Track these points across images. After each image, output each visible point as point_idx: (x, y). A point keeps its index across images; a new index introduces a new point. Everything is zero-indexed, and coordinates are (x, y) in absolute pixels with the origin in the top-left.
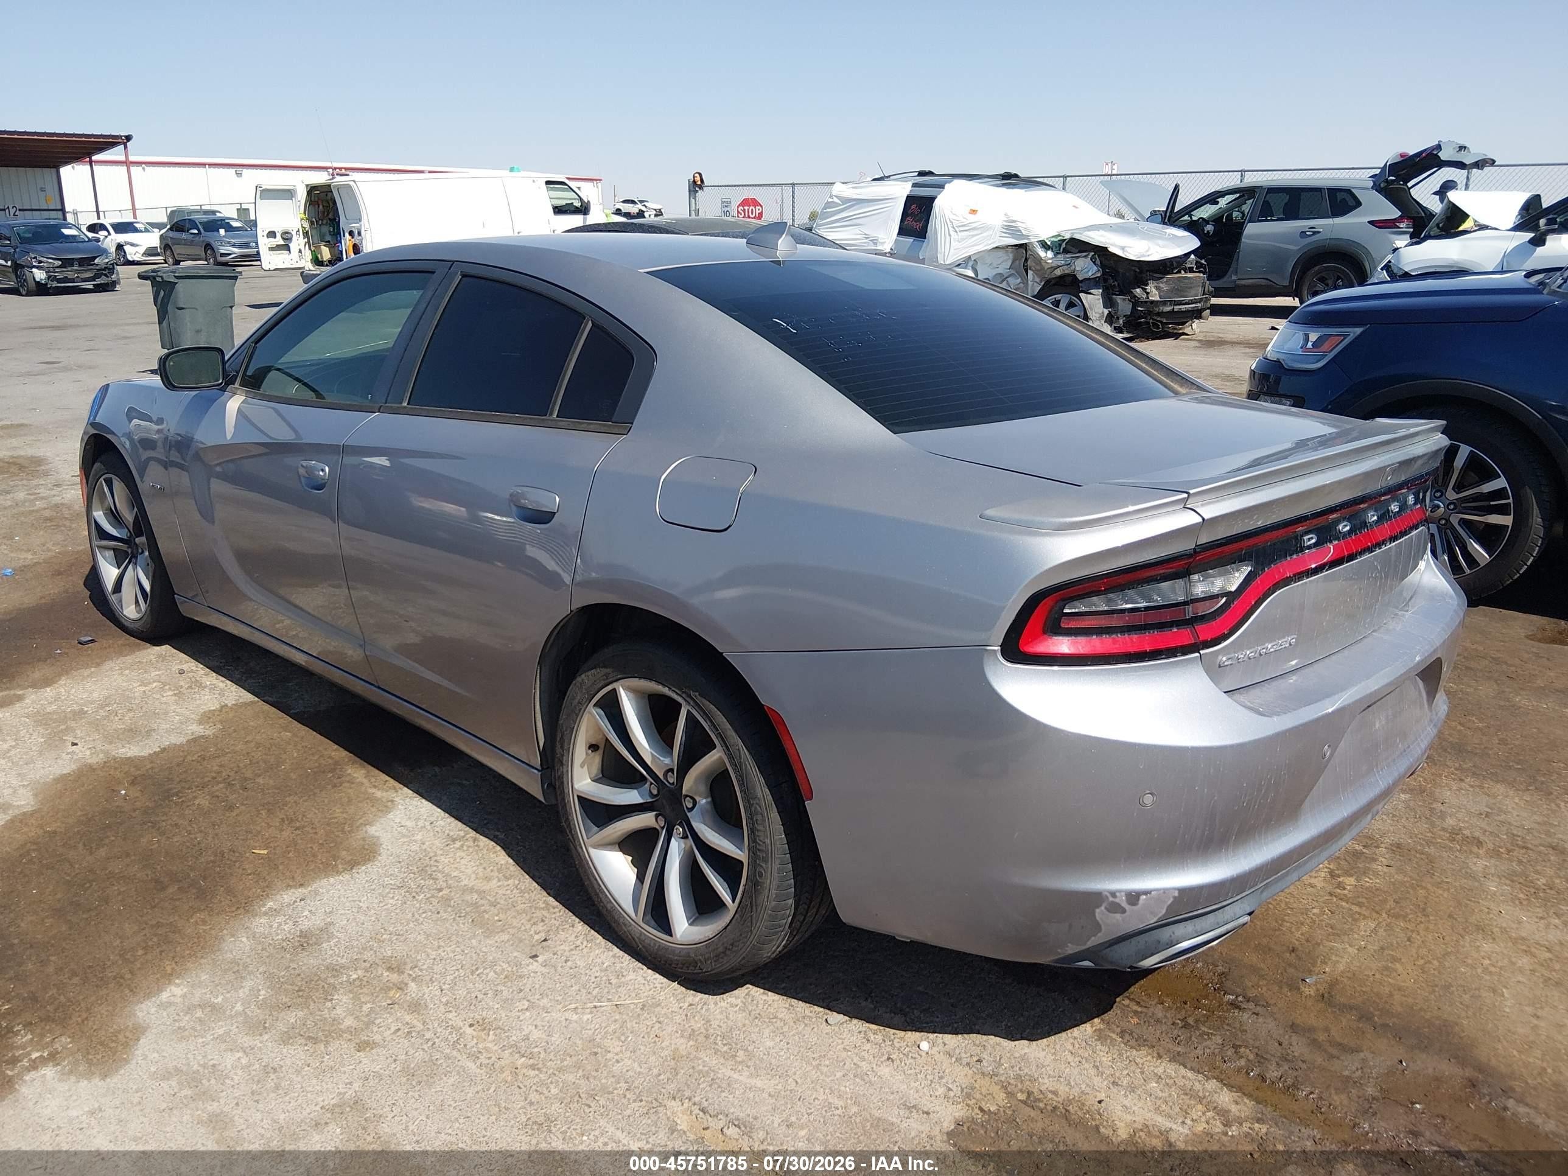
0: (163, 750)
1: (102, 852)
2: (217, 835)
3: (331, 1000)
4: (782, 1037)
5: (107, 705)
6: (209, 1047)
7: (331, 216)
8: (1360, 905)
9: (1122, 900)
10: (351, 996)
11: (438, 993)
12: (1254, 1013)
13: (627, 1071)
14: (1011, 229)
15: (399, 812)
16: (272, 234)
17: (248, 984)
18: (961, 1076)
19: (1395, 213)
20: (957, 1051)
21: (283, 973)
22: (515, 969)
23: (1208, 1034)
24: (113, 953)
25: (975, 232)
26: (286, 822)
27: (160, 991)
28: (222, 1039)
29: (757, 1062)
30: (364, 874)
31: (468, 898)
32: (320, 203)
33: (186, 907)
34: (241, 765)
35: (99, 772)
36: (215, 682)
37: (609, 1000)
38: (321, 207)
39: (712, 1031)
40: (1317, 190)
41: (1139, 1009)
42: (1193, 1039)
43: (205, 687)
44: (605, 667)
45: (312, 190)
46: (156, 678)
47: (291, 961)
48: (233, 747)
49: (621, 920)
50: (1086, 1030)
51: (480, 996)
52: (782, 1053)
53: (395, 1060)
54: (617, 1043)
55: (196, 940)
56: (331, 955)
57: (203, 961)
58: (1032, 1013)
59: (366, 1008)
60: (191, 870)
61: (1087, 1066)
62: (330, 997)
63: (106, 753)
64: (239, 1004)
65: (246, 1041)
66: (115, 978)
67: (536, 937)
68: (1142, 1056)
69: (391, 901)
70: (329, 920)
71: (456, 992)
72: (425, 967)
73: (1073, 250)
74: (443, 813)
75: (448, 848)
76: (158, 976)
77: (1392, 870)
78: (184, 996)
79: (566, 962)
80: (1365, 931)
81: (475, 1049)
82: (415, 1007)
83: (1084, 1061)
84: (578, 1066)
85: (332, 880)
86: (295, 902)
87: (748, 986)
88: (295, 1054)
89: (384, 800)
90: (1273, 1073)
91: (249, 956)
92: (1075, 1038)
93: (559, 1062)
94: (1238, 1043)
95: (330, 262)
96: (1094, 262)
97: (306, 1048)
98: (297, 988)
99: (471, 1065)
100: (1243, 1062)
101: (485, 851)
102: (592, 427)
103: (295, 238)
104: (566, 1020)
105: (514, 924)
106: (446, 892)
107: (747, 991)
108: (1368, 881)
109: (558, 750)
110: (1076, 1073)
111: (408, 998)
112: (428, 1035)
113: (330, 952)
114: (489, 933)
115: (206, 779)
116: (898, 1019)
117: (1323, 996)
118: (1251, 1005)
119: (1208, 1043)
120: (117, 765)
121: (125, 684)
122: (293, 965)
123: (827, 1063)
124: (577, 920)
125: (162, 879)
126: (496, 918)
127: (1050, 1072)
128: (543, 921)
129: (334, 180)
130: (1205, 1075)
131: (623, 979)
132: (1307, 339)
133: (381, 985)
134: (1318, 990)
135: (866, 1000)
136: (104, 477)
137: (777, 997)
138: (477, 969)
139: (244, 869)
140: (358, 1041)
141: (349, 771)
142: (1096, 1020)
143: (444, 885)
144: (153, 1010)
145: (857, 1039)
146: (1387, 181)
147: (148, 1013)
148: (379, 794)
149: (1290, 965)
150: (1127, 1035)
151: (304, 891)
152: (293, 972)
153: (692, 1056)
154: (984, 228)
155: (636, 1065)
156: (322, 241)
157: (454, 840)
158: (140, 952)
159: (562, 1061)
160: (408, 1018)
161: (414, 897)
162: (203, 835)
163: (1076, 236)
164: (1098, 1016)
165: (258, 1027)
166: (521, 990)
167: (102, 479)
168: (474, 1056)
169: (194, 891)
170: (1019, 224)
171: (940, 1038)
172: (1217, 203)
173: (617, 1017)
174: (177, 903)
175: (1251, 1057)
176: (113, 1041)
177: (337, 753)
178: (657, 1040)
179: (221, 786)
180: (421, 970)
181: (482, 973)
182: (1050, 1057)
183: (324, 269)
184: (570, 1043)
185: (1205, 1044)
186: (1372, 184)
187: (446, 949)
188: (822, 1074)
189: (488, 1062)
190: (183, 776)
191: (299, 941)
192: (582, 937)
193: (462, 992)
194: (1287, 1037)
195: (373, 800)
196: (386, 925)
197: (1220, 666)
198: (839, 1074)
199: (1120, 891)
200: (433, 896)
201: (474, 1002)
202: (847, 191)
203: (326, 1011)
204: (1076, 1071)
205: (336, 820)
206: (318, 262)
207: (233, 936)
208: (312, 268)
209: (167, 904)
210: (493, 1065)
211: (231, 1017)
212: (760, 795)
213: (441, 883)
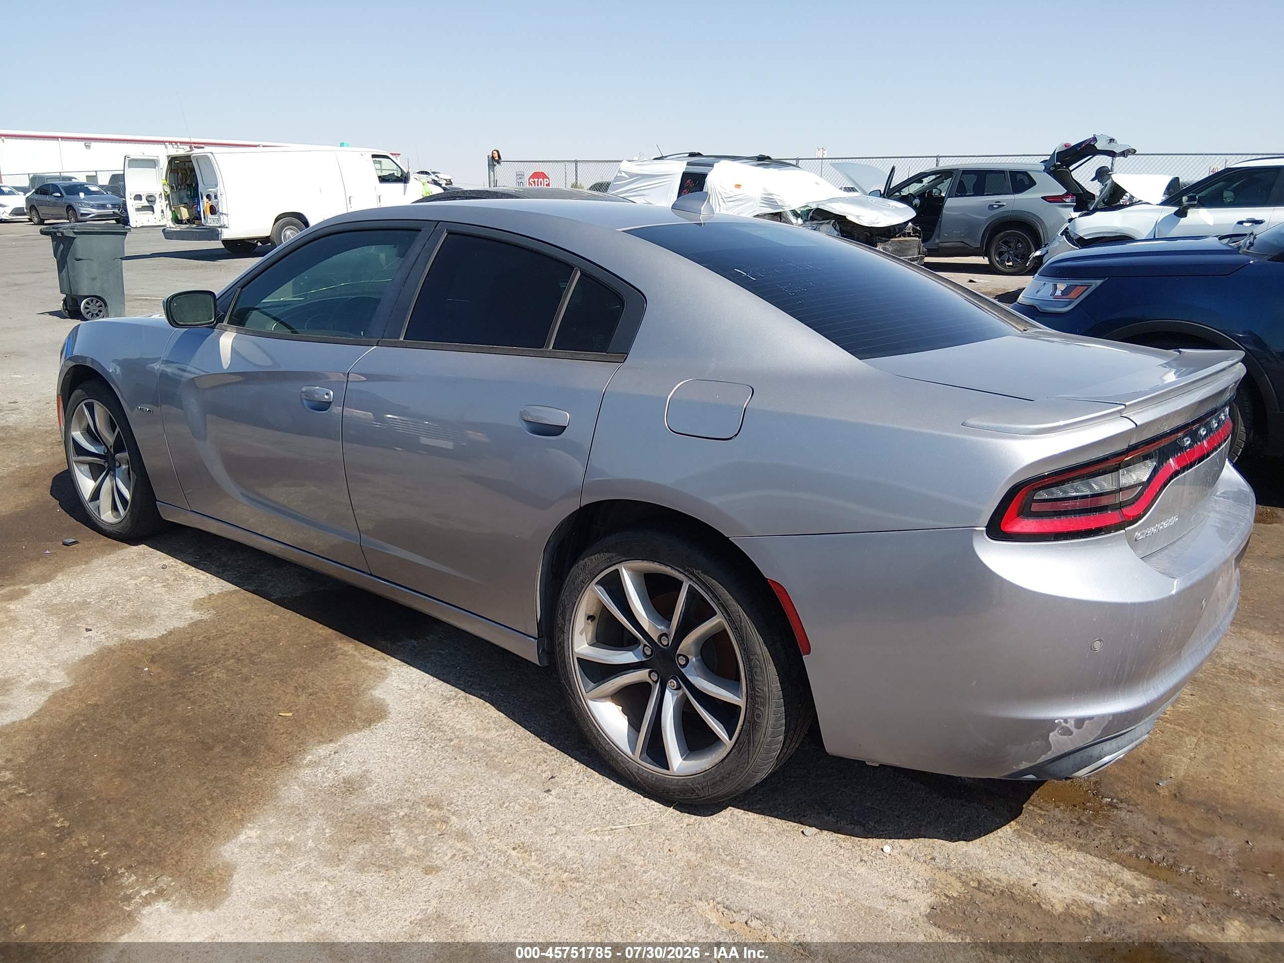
0: (170, 633)
1: (145, 720)
2: (242, 702)
3: (389, 834)
4: (771, 848)
5: (107, 596)
6: (297, 878)
7: (188, 182)
8: (1181, 725)
9: (1071, 724)
10: (405, 829)
11: (477, 823)
12: (1129, 811)
13: (656, 879)
14: (769, 200)
15: (394, 678)
16: (138, 197)
17: (313, 824)
18: (923, 871)
19: (1062, 191)
20: (913, 852)
21: (340, 814)
22: (535, 801)
23: (1100, 829)
24: (184, 804)
25: (740, 203)
26: (300, 689)
27: (236, 834)
28: (304, 871)
29: (758, 867)
30: (381, 730)
31: (476, 745)
32: (179, 170)
33: (236, 763)
34: (244, 643)
35: (118, 653)
36: (196, 574)
37: (621, 824)
38: (180, 174)
39: (713, 844)
40: (1002, 172)
41: (1043, 813)
42: (1090, 833)
43: (190, 579)
44: (608, 551)
45: (172, 160)
46: (143, 572)
47: (343, 803)
48: (231, 629)
49: (620, 759)
50: (1007, 830)
51: (514, 825)
52: (775, 860)
53: (460, 880)
54: (639, 858)
55: (254, 790)
56: (376, 797)
57: (266, 807)
58: (962, 819)
59: (421, 838)
60: (231, 732)
61: (1015, 858)
62: (387, 832)
63: (120, 636)
64: (310, 841)
65: (327, 871)
66: (193, 825)
67: (544, 775)
68: (1055, 848)
69: (412, 751)
70: (364, 768)
71: (493, 822)
72: (459, 803)
73: (818, 217)
74: (432, 678)
75: (445, 706)
76: (231, 821)
77: (1196, 698)
78: (259, 837)
79: (576, 794)
80: (1191, 745)
81: (523, 868)
82: (462, 836)
83: (1013, 855)
84: (613, 877)
85: (356, 735)
86: (330, 755)
87: (730, 808)
88: (371, 881)
89: (378, 668)
90: (1157, 856)
91: (306, 801)
92: (1001, 838)
93: (597, 875)
94: (1125, 834)
95: (188, 220)
96: (835, 228)
97: (381, 874)
98: (356, 826)
99: (524, 880)
100: (1131, 849)
101: (477, 707)
102: (590, 357)
103: (158, 200)
104: (592, 841)
105: (522, 766)
106: (455, 741)
107: (730, 812)
108: (1181, 707)
109: (560, 621)
110: (1009, 864)
111: (454, 829)
112: (481, 858)
113: (375, 794)
114: (504, 773)
115: (217, 656)
116: (858, 829)
117: (1175, 796)
118: (1124, 805)
119: (1102, 835)
120: (133, 646)
121: (116, 578)
122: (346, 807)
123: (814, 865)
124: (573, 760)
125: (206, 741)
126: (505, 761)
127: (989, 864)
128: (545, 762)
129: (193, 152)
130: (1107, 860)
131: (627, 806)
132: (1055, 288)
133: (428, 820)
134: (1170, 791)
135: (828, 815)
136: (84, 402)
137: (756, 816)
138: (504, 803)
139: (276, 730)
140: (423, 866)
141: (339, 646)
142: (1012, 823)
143: (453, 736)
144: (236, 850)
145: (833, 847)
146: (1055, 166)
147: (233, 853)
148: (371, 664)
149: (1144, 773)
150: (1039, 833)
151: (335, 745)
152: (348, 813)
153: (704, 866)
154: (747, 199)
155: (661, 875)
156: (181, 203)
157: (449, 699)
158: (208, 803)
159: (600, 874)
160: (459, 845)
161: (431, 747)
162: (230, 703)
163: (821, 207)
164: (1013, 820)
165: (335, 860)
166: (546, 819)
167: (82, 404)
168: (526, 873)
169: (238, 749)
170: (775, 197)
171: (897, 842)
172: (922, 182)
173: (633, 837)
174: (227, 760)
175: (1137, 844)
176: (209, 878)
177: (323, 631)
178: (671, 853)
179: (232, 661)
180: (457, 806)
181: (509, 806)
182: (986, 853)
183: (183, 226)
184: (601, 859)
185: (1100, 836)
186: (1044, 168)
187: (472, 787)
188: (813, 874)
189: (537, 877)
190: (195, 654)
191: (345, 787)
192: (581, 774)
193: (497, 823)
194: (1158, 827)
195: (370, 669)
196: (415, 770)
197: (1136, 540)
198: (827, 875)
199: (1071, 718)
200: (446, 746)
201: (510, 829)
202: (633, 168)
203: (387, 843)
204: (1009, 863)
205: (342, 686)
206: (177, 220)
207: (286, 785)
208: (172, 226)
209: (217, 762)
210: (543, 880)
211: (308, 852)
212: (759, 651)
213: (450, 735)
